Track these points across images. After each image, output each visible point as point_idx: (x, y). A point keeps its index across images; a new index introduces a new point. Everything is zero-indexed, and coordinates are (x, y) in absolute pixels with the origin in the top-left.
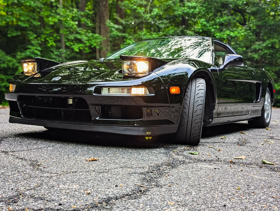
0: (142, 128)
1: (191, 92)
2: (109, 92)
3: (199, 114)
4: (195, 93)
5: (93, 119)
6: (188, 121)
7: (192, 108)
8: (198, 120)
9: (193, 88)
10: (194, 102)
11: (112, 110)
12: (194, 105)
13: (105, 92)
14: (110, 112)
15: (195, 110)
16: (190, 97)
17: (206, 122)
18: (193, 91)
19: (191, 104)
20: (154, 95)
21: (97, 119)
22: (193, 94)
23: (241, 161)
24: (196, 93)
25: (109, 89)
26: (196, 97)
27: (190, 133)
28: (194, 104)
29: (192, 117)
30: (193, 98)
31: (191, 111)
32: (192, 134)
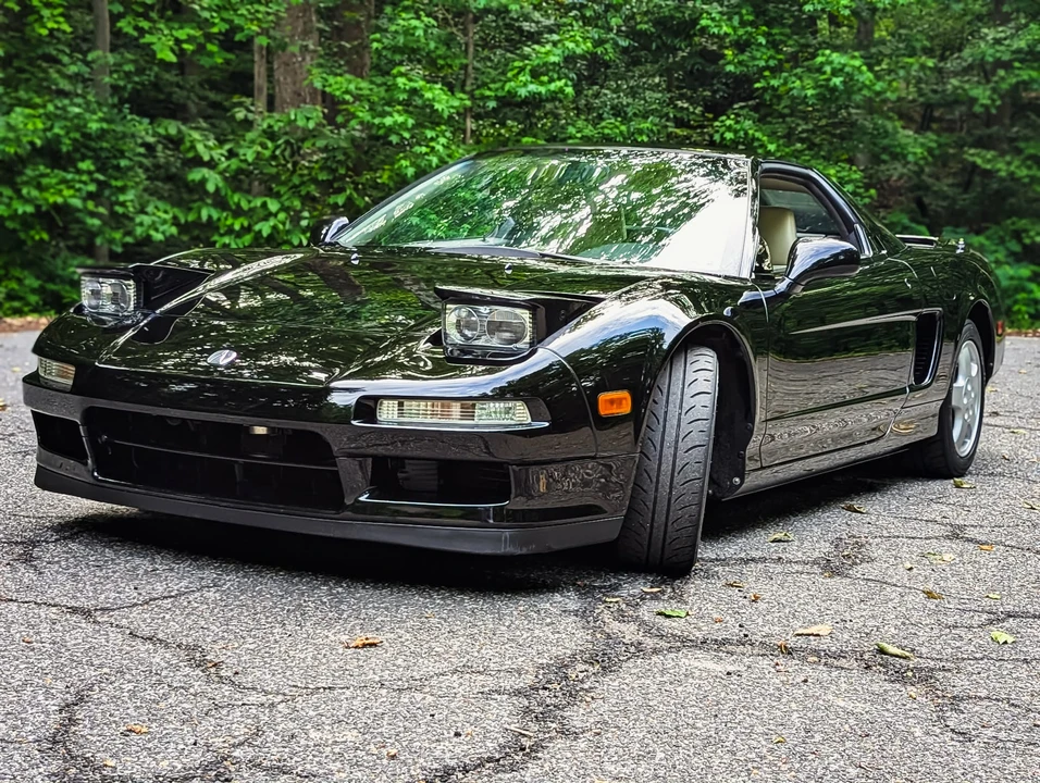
0: (507, 533)
1: (667, 402)
2: (401, 413)
3: (692, 476)
4: (681, 408)
5: (348, 502)
6: (656, 498)
7: (671, 459)
8: (688, 498)
9: (676, 389)
10: (677, 436)
11: (408, 468)
12: (676, 448)
13: (388, 414)
14: (400, 475)
15: (679, 464)
16: (665, 420)
17: (719, 485)
18: (675, 398)
19: (666, 444)
20: (547, 424)
21: (362, 499)
22: (673, 410)
23: (814, 643)
24: (686, 407)
25: (401, 404)
26: (685, 419)
27: (661, 537)
28: (677, 442)
29: (671, 488)
30: (676, 422)
31: (666, 467)
32: (668, 541)
